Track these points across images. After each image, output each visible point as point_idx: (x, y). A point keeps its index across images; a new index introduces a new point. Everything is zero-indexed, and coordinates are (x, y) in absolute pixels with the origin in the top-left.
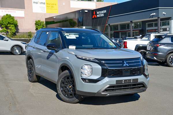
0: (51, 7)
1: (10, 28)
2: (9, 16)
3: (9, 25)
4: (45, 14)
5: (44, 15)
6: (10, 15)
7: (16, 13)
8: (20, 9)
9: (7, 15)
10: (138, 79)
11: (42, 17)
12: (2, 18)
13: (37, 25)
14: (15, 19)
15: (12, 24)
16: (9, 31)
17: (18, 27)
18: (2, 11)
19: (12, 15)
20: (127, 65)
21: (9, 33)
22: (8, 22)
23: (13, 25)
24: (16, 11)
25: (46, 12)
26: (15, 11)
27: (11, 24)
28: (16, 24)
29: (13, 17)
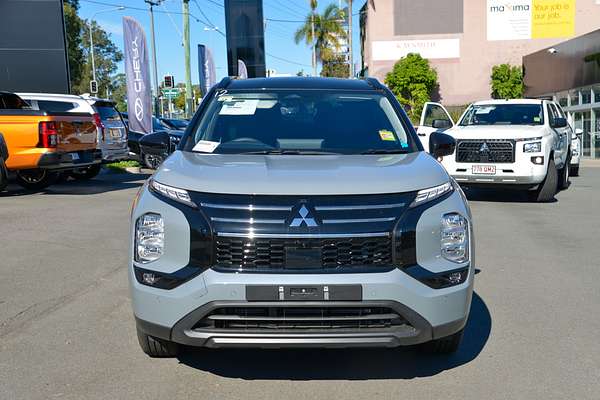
0: (550, 16)
1: (413, 93)
2: (415, 60)
3: (411, 86)
4: (526, 43)
5: (524, 46)
6: (418, 56)
7: (435, 49)
8: (449, 35)
9: (410, 55)
10: (360, 286)
11: (515, 52)
12: (397, 66)
13: (497, 78)
14: (432, 66)
15: (422, 82)
16: (412, 103)
17: (438, 89)
18: (398, 47)
19: (423, 56)
20: (311, 223)
21: (412, 110)
22: (411, 78)
23: (423, 85)
24: (436, 41)
25: (529, 37)
26: (433, 41)
27: (417, 82)
28: (433, 81)
29: (426, 60)
